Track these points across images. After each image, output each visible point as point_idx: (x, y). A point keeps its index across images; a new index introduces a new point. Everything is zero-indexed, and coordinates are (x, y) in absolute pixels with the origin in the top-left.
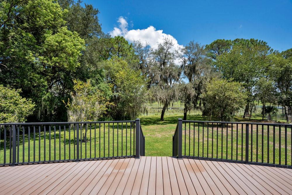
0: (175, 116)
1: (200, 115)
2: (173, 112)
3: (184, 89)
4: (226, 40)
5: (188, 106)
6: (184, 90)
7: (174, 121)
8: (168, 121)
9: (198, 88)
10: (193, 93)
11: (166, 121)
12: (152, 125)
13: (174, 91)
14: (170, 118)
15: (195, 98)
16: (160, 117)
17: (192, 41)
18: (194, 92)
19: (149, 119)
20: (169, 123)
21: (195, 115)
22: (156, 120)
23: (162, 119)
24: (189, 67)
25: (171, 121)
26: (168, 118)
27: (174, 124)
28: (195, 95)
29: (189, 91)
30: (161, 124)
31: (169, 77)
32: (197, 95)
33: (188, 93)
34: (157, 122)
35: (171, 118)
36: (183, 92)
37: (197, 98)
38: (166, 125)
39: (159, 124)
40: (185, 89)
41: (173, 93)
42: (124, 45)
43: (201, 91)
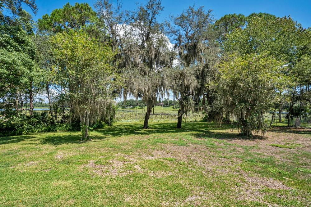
0: (166, 122)
1: (197, 121)
2: (163, 118)
3: (179, 76)
4: (238, 15)
5: (185, 104)
6: (180, 79)
7: (163, 128)
8: (155, 128)
9: (202, 76)
10: (194, 83)
11: (152, 128)
12: (128, 135)
13: (163, 79)
14: (157, 125)
15: (196, 92)
16: (143, 124)
17: (191, 7)
18: (196, 81)
19: (129, 126)
20: (154, 132)
21: (191, 122)
22: (137, 128)
23: (146, 126)
24: (186, 47)
25: (159, 128)
26: (156, 125)
27: (161, 134)
28: (197, 87)
29: (187, 79)
30: (142, 134)
31: (155, 58)
32: (199, 86)
33: (186, 83)
34: (137, 130)
35: (160, 125)
36: (177, 81)
37: (199, 91)
38: (148, 136)
39: (138, 133)
40: (181, 75)
41: (160, 80)
42: (88, 15)
43: (207, 79)
